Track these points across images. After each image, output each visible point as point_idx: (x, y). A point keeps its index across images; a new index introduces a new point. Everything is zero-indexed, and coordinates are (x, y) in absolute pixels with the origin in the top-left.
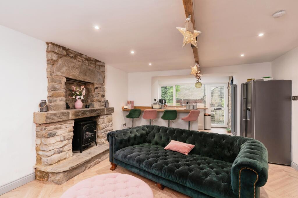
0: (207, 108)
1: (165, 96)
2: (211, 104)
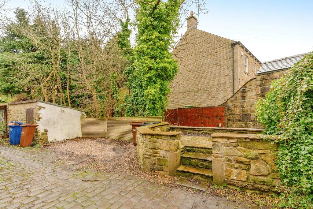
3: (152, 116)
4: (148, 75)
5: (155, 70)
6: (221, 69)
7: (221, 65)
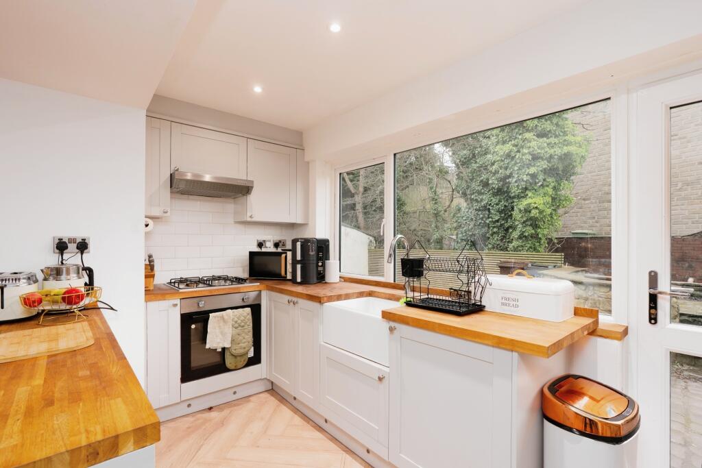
3: (527, 251)
4: (532, 170)
5: (546, 159)
6: (686, 147)
7: (685, 138)
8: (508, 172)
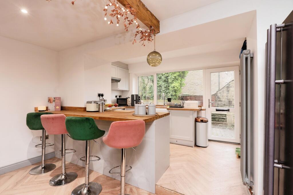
0: (203, 108)
1: (167, 92)
2: (211, 101)
5: (179, 72)
8: (168, 75)
